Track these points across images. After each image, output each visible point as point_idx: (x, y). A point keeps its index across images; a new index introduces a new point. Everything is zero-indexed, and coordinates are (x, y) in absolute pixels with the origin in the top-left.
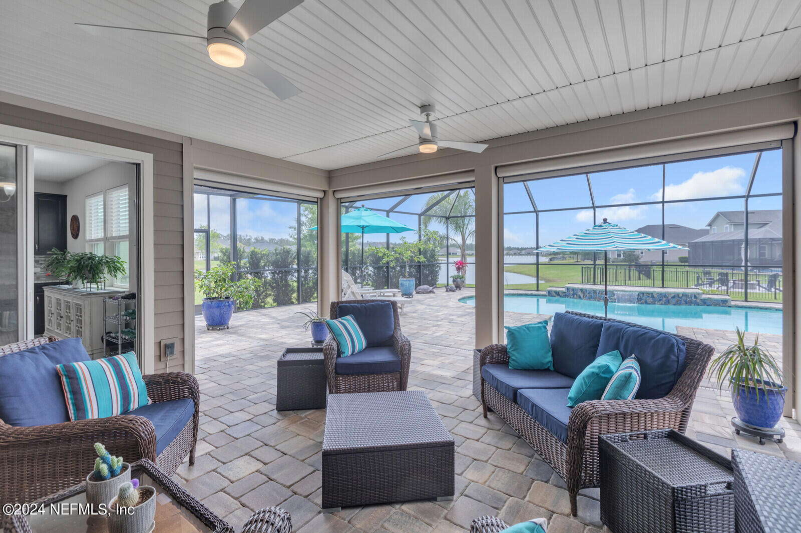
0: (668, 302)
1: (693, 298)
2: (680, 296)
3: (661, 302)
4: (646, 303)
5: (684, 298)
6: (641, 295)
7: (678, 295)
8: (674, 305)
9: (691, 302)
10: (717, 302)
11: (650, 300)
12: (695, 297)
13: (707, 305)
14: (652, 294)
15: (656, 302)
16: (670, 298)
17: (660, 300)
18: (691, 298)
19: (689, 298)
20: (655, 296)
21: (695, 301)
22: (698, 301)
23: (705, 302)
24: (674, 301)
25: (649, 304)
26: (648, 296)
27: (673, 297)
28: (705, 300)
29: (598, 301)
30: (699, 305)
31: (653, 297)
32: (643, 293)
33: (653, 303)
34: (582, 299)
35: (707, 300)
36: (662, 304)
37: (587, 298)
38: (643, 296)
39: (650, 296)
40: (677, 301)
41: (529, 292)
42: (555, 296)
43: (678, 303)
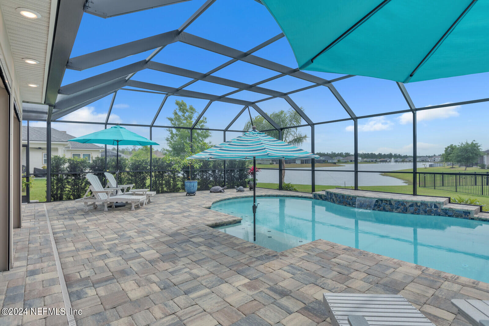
0: (405, 211)
1: (433, 207)
2: (419, 204)
3: (399, 210)
4: (384, 210)
5: (423, 207)
6: (380, 202)
7: (416, 203)
8: (413, 213)
9: (431, 212)
10: (458, 213)
11: (388, 207)
12: (436, 206)
13: (449, 216)
14: (390, 201)
15: (394, 210)
16: (407, 206)
17: (398, 208)
18: (431, 207)
19: (428, 207)
20: (392, 203)
21: (436, 210)
22: (439, 211)
23: (447, 213)
24: (412, 209)
25: (387, 211)
26: (387, 204)
27: (411, 206)
28: (446, 210)
29: (345, 205)
30: (440, 215)
31: (391, 204)
32: (382, 200)
33: (392, 211)
34: (335, 203)
35: (448, 210)
36: (399, 212)
37: (338, 202)
38: (382, 203)
39: (388, 203)
40: (415, 210)
41: (304, 195)
42: (319, 199)
43: (416, 212)
